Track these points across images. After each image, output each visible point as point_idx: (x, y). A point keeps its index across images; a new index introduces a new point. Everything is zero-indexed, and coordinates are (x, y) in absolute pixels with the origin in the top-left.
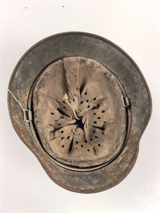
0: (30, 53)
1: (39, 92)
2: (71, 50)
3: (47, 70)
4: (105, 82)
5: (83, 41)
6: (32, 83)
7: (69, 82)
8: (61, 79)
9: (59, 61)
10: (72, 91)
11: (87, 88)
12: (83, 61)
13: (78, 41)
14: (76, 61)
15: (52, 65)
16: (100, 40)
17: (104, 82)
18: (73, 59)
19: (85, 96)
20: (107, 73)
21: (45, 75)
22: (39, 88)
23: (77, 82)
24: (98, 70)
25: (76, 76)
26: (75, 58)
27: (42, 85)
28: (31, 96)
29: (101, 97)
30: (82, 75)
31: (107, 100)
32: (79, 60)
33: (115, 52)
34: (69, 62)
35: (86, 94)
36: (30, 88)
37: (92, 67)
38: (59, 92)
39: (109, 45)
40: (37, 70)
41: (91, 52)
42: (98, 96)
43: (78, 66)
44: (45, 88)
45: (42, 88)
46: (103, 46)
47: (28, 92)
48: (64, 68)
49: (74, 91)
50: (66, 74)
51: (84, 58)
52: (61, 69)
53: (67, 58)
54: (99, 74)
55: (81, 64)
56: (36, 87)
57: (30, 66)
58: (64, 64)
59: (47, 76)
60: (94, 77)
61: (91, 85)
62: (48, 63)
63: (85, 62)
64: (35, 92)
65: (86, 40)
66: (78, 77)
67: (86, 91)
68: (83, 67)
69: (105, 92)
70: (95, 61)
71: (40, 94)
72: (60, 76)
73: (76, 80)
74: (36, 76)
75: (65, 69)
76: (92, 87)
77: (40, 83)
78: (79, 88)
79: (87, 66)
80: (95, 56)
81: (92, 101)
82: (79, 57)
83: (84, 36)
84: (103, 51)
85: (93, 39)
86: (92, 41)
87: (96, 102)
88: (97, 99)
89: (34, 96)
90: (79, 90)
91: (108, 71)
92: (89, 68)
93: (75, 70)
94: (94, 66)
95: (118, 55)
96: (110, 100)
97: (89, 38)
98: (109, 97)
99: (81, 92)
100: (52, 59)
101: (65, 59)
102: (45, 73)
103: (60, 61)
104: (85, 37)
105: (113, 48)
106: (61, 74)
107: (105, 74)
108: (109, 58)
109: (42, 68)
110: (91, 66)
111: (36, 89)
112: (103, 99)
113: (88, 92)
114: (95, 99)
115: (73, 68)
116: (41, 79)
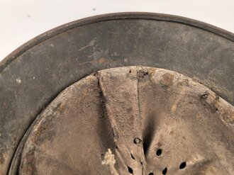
0: (20, 58)
1: (39, 151)
2: (116, 54)
3: (61, 98)
4: (205, 119)
5: (141, 33)
6: (20, 131)
7: (114, 123)
8: (96, 120)
9: (88, 77)
10: (124, 146)
11: (162, 136)
12: (143, 75)
13: (129, 32)
14: (128, 75)
15: (72, 86)
16: (179, 25)
17: (202, 117)
18: (120, 71)
19: (157, 158)
20: (207, 94)
21: (55, 110)
22: (39, 140)
23: (135, 125)
24: (184, 90)
25: (130, 110)
26: (126, 69)
27: (47, 134)
28: (15, 163)
29: (199, 158)
30: (143, 107)
31: (217, 163)
32: (134, 74)
33: (219, 45)
34: (112, 78)
35: (159, 152)
36: (16, 142)
37: (166, 87)
38: (92, 152)
39: (201, 32)
40: (37, 100)
41: (162, 54)
42: (189, 158)
43: (133, 86)
44: (55, 141)
45: (47, 142)
46: (186, 35)
47: (10, 152)
48: (101, 93)
49: (129, 147)
50: (108, 106)
51: (146, 69)
52: (93, 96)
53: (108, 70)
54: (187, 100)
55: (139, 81)
56: (29, 139)
57: (18, 87)
58: (102, 84)
59: (61, 112)
60: (174, 107)
61: (170, 129)
62: (64, 85)
63: (150, 76)
64: (25, 152)
65: (147, 30)
66: (135, 112)
67: (159, 144)
68: (145, 89)
69: (209, 143)
70: (172, 72)
71: (41, 159)
72: (93, 114)
73: (132, 118)
74: (32, 113)
75: (105, 94)
76: (172, 133)
77: (42, 129)
78: (141, 138)
79: (154, 86)
80: (171, 61)
81: (175, 170)
82: (133, 68)
83: (141, 21)
84: (189, 49)
85: (163, 25)
86: (160, 30)
87: (187, 172)
88: (189, 163)
89: (24, 161)
90: (141, 145)
91: (207, 89)
92: (160, 89)
93: (127, 95)
94: (172, 84)
95: (227, 50)
96: (224, 163)
97: (154, 23)
98: (221, 156)
99: (146, 147)
100: (72, 76)
101: (103, 73)
102: (54, 104)
103: (91, 77)
104: (144, 23)
105: (212, 37)
106: (95, 107)
107: (203, 97)
108: (206, 63)
109: (48, 96)
110: (165, 83)
111: (29, 144)
112: (206, 163)
113: (163, 148)
114: (183, 165)
115: (122, 91)
116: (43, 120)
